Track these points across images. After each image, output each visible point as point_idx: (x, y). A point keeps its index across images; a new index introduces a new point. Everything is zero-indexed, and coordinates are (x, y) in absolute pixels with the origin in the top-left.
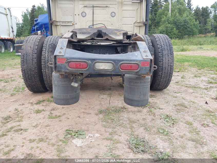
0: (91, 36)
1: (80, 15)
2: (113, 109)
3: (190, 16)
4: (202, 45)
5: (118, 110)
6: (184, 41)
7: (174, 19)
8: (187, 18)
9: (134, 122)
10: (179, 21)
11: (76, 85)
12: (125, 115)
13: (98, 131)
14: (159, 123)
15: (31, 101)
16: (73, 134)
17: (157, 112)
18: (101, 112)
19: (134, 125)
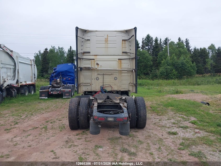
0: (104, 101)
1: (95, 79)
2: (115, 138)
3: (187, 59)
4: (199, 85)
5: (117, 139)
6: (182, 81)
7: (173, 61)
8: (184, 61)
9: (124, 143)
10: (177, 63)
11: (100, 126)
12: (120, 141)
13: (108, 146)
14: (135, 143)
15: (73, 134)
16: (98, 147)
17: (135, 139)
18: (109, 139)
19: (124, 144)
